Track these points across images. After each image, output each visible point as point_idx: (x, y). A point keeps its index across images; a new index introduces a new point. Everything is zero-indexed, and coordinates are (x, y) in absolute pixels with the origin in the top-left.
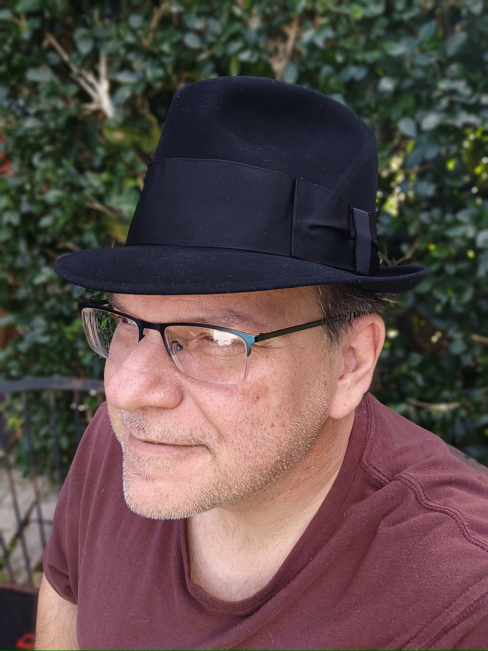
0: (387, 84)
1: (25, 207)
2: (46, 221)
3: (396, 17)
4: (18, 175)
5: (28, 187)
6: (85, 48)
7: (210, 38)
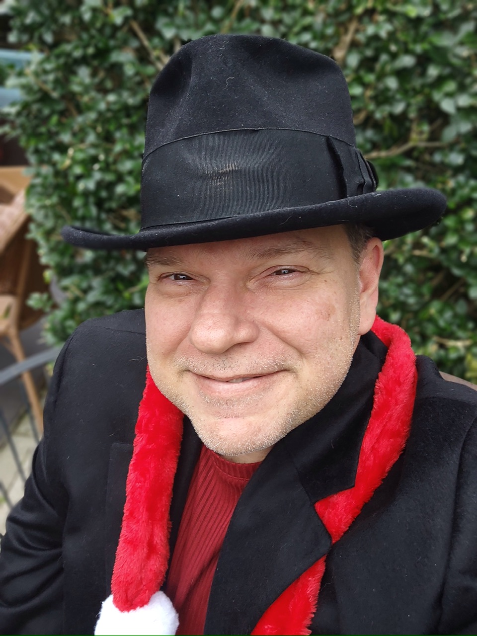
0: (433, 72)
1: (97, 176)
2: (120, 189)
3: (442, 17)
4: (94, 146)
5: (102, 157)
6: (169, 33)
7: (282, 29)
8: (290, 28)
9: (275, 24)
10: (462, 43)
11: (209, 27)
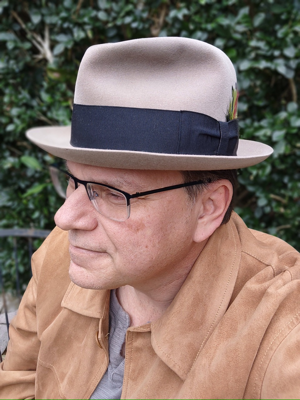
3: (225, 3)
6: (36, 19)
7: (113, 14)
8: (118, 13)
9: (108, 11)
10: (239, 23)
11: (64, 14)
